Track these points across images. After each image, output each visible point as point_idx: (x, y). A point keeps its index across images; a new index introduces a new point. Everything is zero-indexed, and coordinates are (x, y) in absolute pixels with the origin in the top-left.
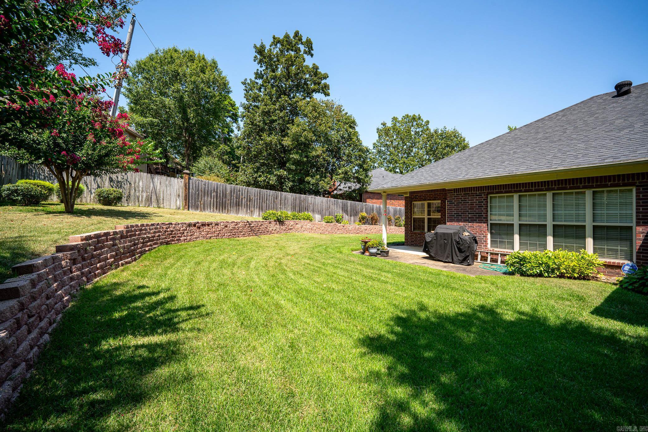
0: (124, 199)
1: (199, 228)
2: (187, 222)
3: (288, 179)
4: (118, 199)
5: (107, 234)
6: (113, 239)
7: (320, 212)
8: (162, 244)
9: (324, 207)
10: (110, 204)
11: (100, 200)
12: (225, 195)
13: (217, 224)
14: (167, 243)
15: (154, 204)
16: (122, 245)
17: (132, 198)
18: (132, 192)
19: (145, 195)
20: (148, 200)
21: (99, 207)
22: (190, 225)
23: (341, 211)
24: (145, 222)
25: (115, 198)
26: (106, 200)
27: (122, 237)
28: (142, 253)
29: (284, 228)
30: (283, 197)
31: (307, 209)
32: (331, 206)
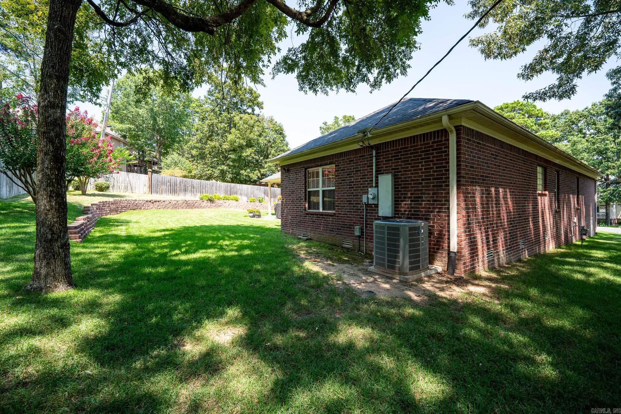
0: (111, 188)
1: (153, 203)
2: (146, 200)
3: (229, 172)
4: (108, 188)
5: (106, 202)
6: (109, 204)
7: (247, 195)
8: (131, 209)
9: (249, 191)
10: (102, 191)
11: (96, 189)
12: (176, 184)
13: (164, 201)
14: (134, 209)
15: (130, 191)
16: (113, 207)
17: (115, 187)
18: (116, 184)
19: (123, 185)
20: (125, 188)
21: (97, 192)
22: (147, 201)
23: (263, 194)
24: (122, 199)
25: (105, 187)
26: (101, 188)
27: (112, 204)
28: (121, 212)
29: (214, 205)
30: (218, 185)
31: (236, 193)
32: (255, 191)
